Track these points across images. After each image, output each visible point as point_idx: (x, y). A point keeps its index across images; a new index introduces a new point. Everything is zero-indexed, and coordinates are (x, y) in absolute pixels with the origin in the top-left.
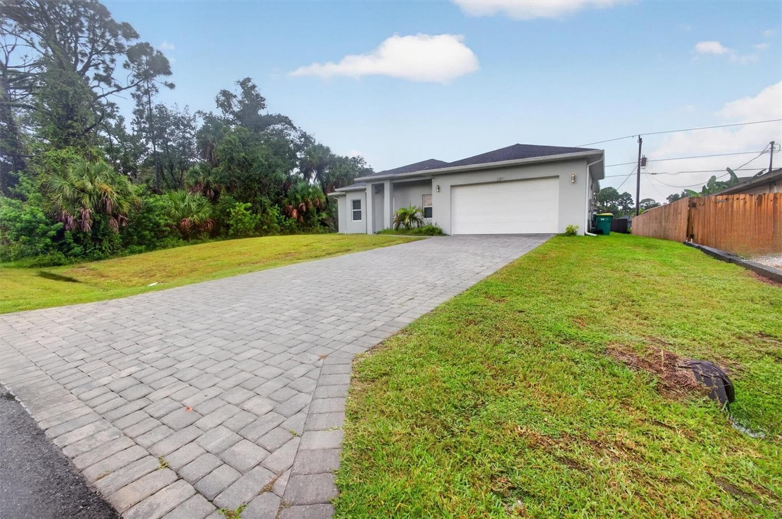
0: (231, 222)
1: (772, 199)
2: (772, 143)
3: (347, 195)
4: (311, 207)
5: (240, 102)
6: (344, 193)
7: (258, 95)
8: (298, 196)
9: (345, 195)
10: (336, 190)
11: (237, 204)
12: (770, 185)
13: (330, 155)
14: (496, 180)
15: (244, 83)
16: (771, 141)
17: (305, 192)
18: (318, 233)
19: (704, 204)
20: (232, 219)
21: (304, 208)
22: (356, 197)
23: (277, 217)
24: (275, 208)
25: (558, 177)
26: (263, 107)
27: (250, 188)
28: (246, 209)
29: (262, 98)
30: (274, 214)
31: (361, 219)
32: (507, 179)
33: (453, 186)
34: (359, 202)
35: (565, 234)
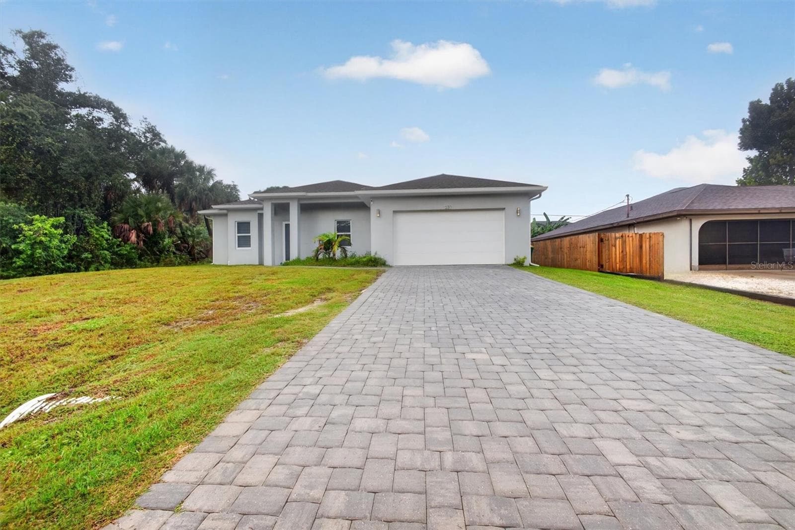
0: (22, 247)
1: (648, 237)
2: (628, 196)
3: (229, 214)
4: (162, 228)
5: (20, 63)
6: (225, 212)
7: (59, 61)
8: (141, 212)
9: (226, 215)
10: (213, 207)
11: (37, 217)
12: (629, 227)
13: (186, 162)
14: (444, 208)
15: (31, 38)
16: (626, 194)
17: (151, 207)
18: (171, 264)
19: (608, 239)
20: (23, 241)
21: (151, 229)
22: (243, 218)
23: (107, 240)
24: (103, 228)
25: (504, 209)
26: (67, 79)
27: (53, 194)
28: (56, 227)
29: (67, 66)
30: (103, 237)
31: (250, 247)
32: (455, 208)
33: (395, 212)
34: (247, 224)
35: (514, 264)
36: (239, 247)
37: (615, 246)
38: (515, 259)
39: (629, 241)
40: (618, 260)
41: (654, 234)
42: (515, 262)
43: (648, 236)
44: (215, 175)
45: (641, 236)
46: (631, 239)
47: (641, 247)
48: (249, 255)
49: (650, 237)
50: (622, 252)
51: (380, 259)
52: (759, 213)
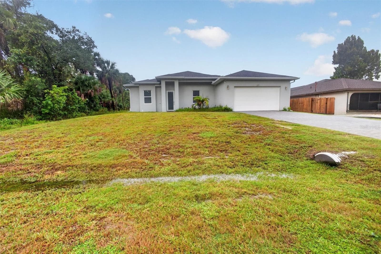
0: (49, 102)
3: (140, 87)
6: (138, 85)
8: (87, 84)
9: (138, 87)
12: (316, 95)
14: (256, 86)
19: (315, 100)
20: (48, 99)
21: (93, 94)
22: (147, 88)
25: (280, 87)
31: (151, 103)
32: (261, 86)
33: (235, 87)
34: (150, 92)
35: (283, 110)
36: (145, 103)
37: (318, 103)
38: (284, 108)
39: (322, 101)
40: (318, 109)
41: (332, 98)
42: (283, 109)
43: (329, 99)
44: (116, 66)
45: (327, 99)
46: (323, 100)
47: (326, 103)
48: (151, 107)
49: (330, 99)
50: (320, 105)
51: (229, 108)
52: (373, 90)
